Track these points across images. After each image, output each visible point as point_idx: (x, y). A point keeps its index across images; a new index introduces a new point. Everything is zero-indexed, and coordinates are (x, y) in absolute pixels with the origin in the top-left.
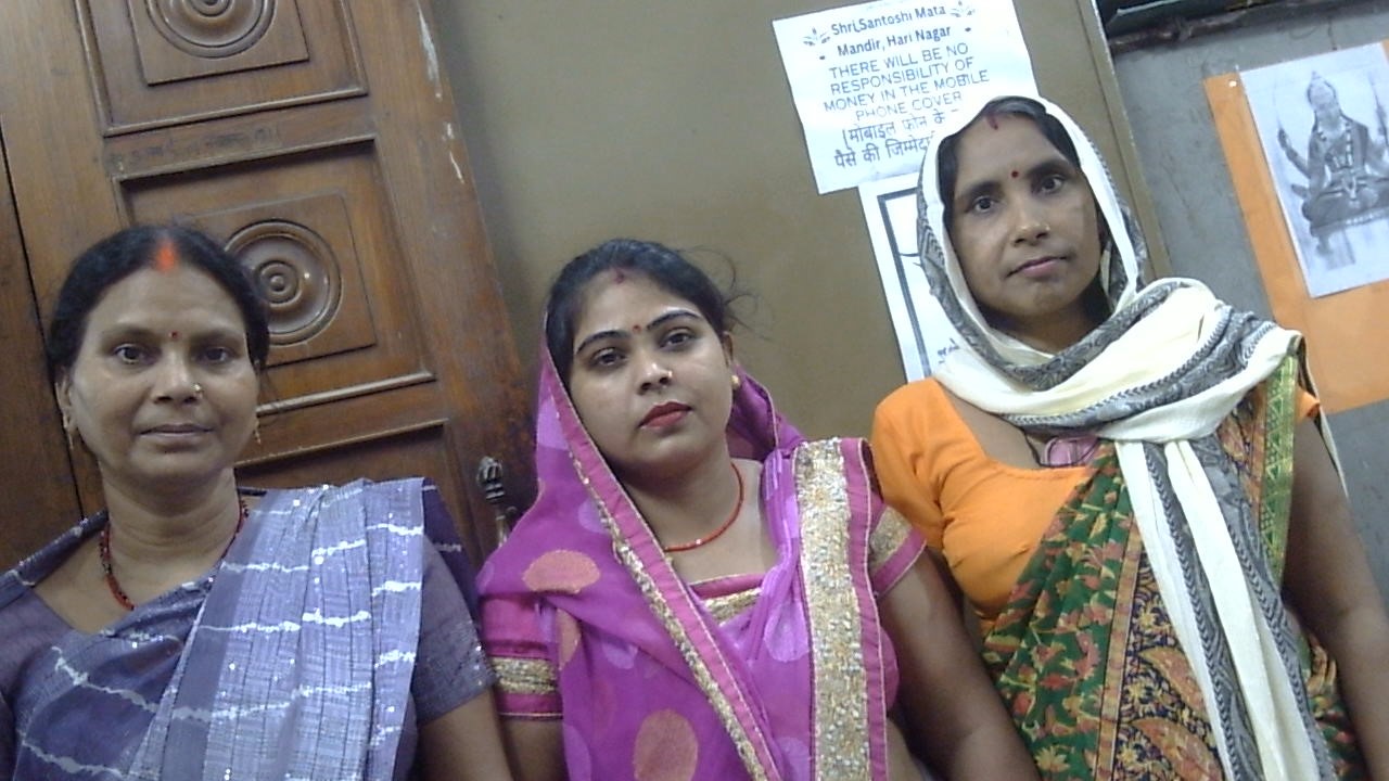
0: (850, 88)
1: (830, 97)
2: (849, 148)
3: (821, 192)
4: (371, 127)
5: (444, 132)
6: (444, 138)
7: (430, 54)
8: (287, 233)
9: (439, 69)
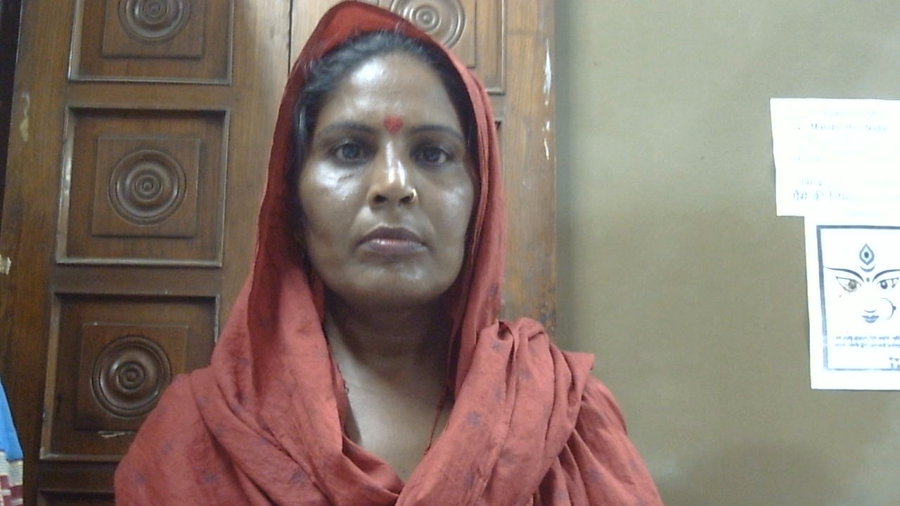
2: (804, 190)
3: (778, 214)
4: (504, 114)
5: (545, 126)
6: (543, 129)
7: (548, 77)
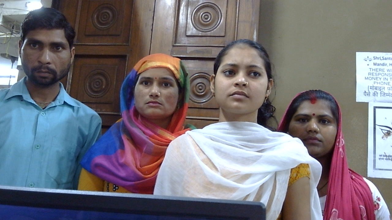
0: (375, 75)
1: (367, 76)
2: (369, 91)
3: (357, 101)
8: (206, 77)
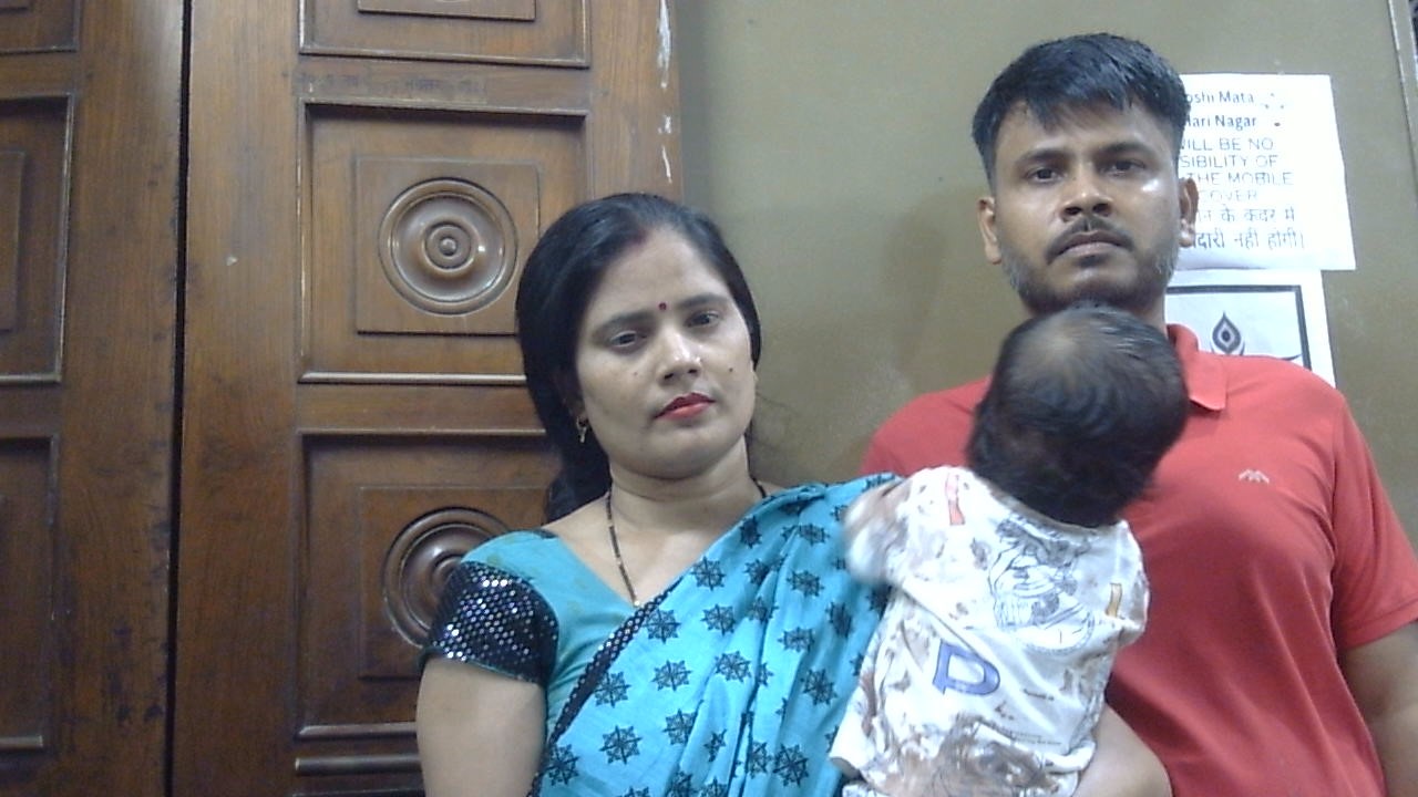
4: (585, 103)
5: (663, 125)
6: (660, 130)
7: (664, 40)
8: (470, 195)
9: (671, 57)
